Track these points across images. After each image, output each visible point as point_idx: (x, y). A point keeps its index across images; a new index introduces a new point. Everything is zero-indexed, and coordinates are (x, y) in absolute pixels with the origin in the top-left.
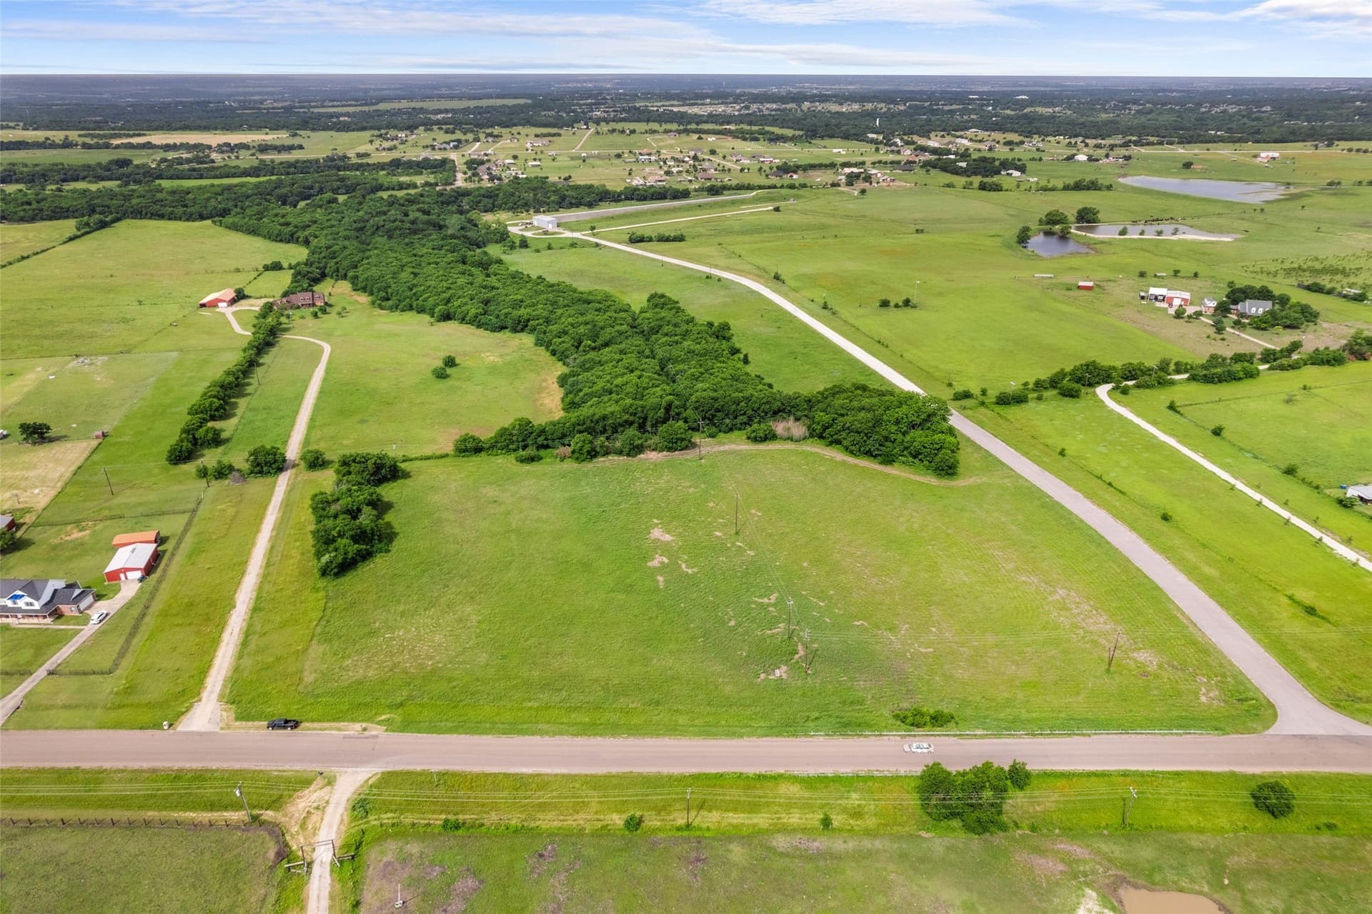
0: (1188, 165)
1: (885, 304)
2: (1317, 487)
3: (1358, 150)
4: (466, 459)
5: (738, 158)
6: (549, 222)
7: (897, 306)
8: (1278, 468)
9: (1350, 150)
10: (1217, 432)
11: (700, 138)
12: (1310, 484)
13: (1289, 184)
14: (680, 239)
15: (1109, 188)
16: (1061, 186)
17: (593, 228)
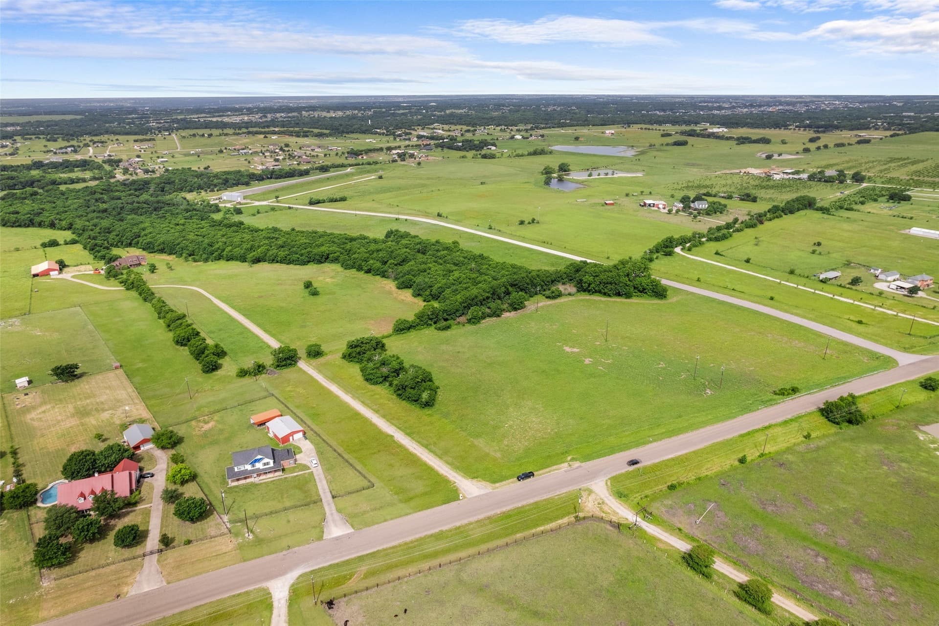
0: (577, 139)
1: (522, 223)
2: (807, 277)
3: (645, 129)
4: (404, 335)
5: (312, 148)
6: (238, 196)
7: (529, 223)
8: (784, 272)
9: (642, 129)
10: (748, 261)
11: (265, 137)
12: (804, 276)
13: (633, 146)
14: (343, 199)
15: (551, 153)
16: (526, 153)
17: (277, 197)
